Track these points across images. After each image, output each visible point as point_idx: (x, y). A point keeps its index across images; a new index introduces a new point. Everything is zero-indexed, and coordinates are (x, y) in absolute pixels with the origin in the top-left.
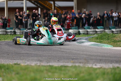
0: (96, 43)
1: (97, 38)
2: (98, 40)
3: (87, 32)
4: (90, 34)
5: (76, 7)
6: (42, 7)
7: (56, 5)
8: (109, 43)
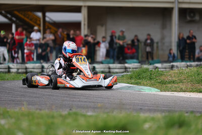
1: (131, 78)
2: (133, 81)
3: (109, 68)
4: (113, 73)
5: (86, 23)
6: (20, 23)
7: (47, 19)
8: (152, 85)
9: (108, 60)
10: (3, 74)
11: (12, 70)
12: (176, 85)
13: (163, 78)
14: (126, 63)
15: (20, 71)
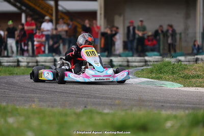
0: (151, 80)
1: (152, 72)
2: (154, 75)
3: (128, 61)
4: (132, 67)
5: (103, 12)
6: (31, 13)
7: (60, 8)
8: (175, 80)
9: (127, 52)
10: (11, 69)
11: (21, 64)
12: (201, 80)
13: (186, 72)
14: (146, 56)
15: (30, 64)
